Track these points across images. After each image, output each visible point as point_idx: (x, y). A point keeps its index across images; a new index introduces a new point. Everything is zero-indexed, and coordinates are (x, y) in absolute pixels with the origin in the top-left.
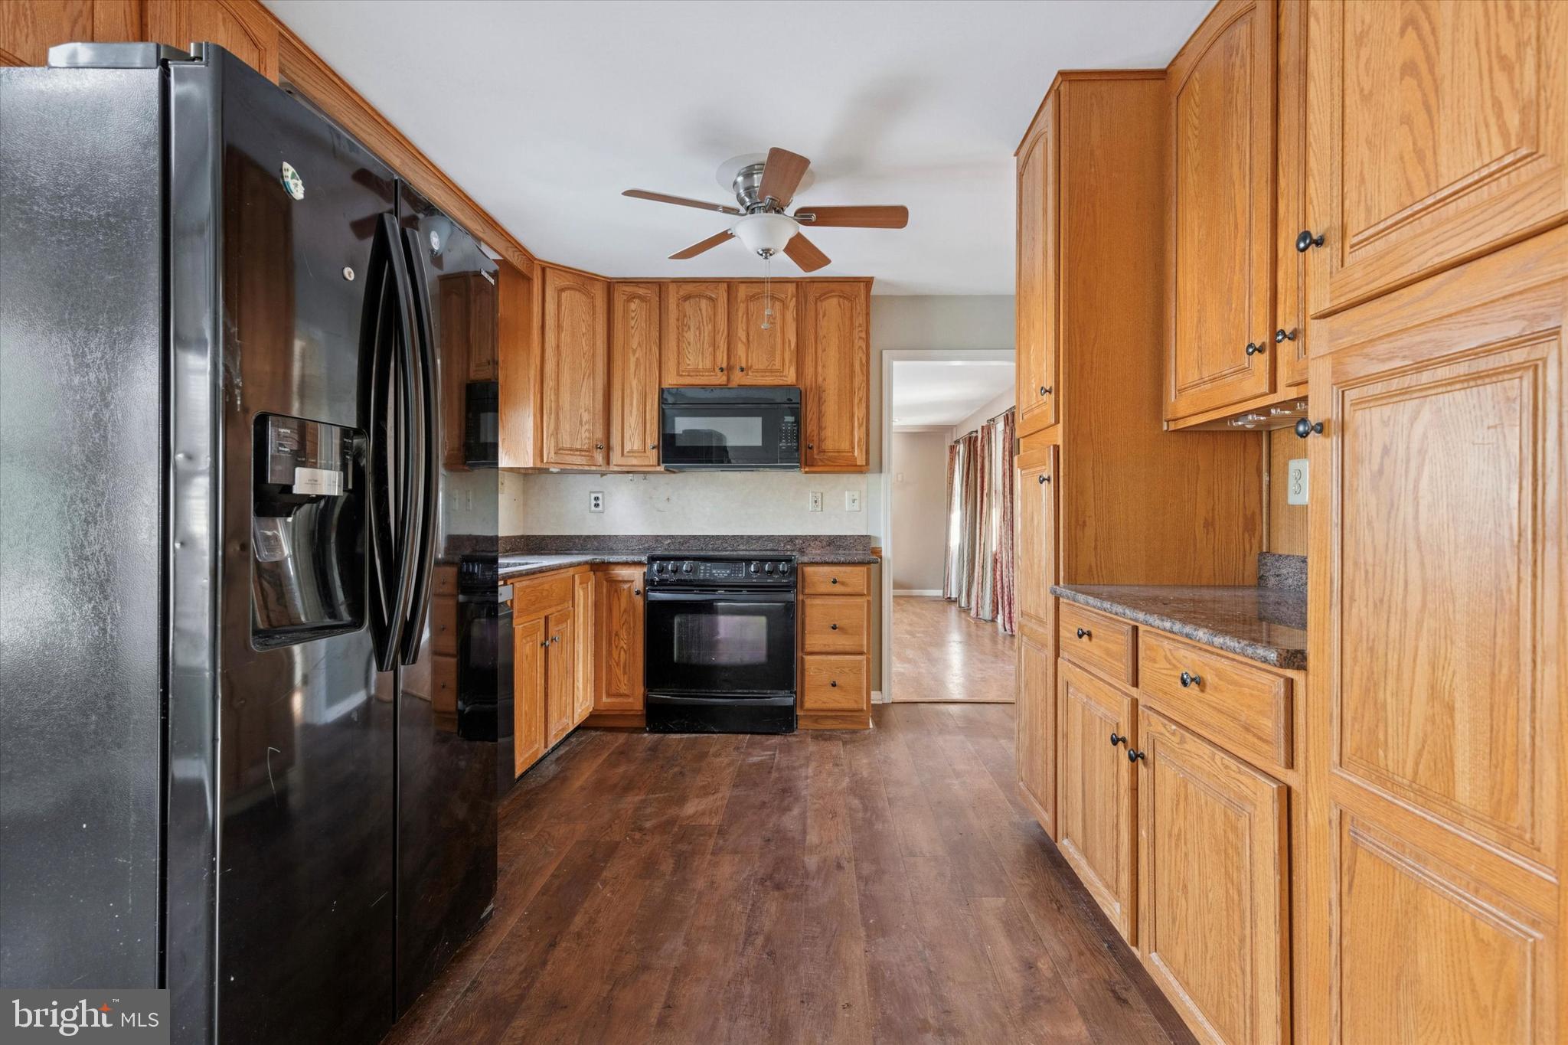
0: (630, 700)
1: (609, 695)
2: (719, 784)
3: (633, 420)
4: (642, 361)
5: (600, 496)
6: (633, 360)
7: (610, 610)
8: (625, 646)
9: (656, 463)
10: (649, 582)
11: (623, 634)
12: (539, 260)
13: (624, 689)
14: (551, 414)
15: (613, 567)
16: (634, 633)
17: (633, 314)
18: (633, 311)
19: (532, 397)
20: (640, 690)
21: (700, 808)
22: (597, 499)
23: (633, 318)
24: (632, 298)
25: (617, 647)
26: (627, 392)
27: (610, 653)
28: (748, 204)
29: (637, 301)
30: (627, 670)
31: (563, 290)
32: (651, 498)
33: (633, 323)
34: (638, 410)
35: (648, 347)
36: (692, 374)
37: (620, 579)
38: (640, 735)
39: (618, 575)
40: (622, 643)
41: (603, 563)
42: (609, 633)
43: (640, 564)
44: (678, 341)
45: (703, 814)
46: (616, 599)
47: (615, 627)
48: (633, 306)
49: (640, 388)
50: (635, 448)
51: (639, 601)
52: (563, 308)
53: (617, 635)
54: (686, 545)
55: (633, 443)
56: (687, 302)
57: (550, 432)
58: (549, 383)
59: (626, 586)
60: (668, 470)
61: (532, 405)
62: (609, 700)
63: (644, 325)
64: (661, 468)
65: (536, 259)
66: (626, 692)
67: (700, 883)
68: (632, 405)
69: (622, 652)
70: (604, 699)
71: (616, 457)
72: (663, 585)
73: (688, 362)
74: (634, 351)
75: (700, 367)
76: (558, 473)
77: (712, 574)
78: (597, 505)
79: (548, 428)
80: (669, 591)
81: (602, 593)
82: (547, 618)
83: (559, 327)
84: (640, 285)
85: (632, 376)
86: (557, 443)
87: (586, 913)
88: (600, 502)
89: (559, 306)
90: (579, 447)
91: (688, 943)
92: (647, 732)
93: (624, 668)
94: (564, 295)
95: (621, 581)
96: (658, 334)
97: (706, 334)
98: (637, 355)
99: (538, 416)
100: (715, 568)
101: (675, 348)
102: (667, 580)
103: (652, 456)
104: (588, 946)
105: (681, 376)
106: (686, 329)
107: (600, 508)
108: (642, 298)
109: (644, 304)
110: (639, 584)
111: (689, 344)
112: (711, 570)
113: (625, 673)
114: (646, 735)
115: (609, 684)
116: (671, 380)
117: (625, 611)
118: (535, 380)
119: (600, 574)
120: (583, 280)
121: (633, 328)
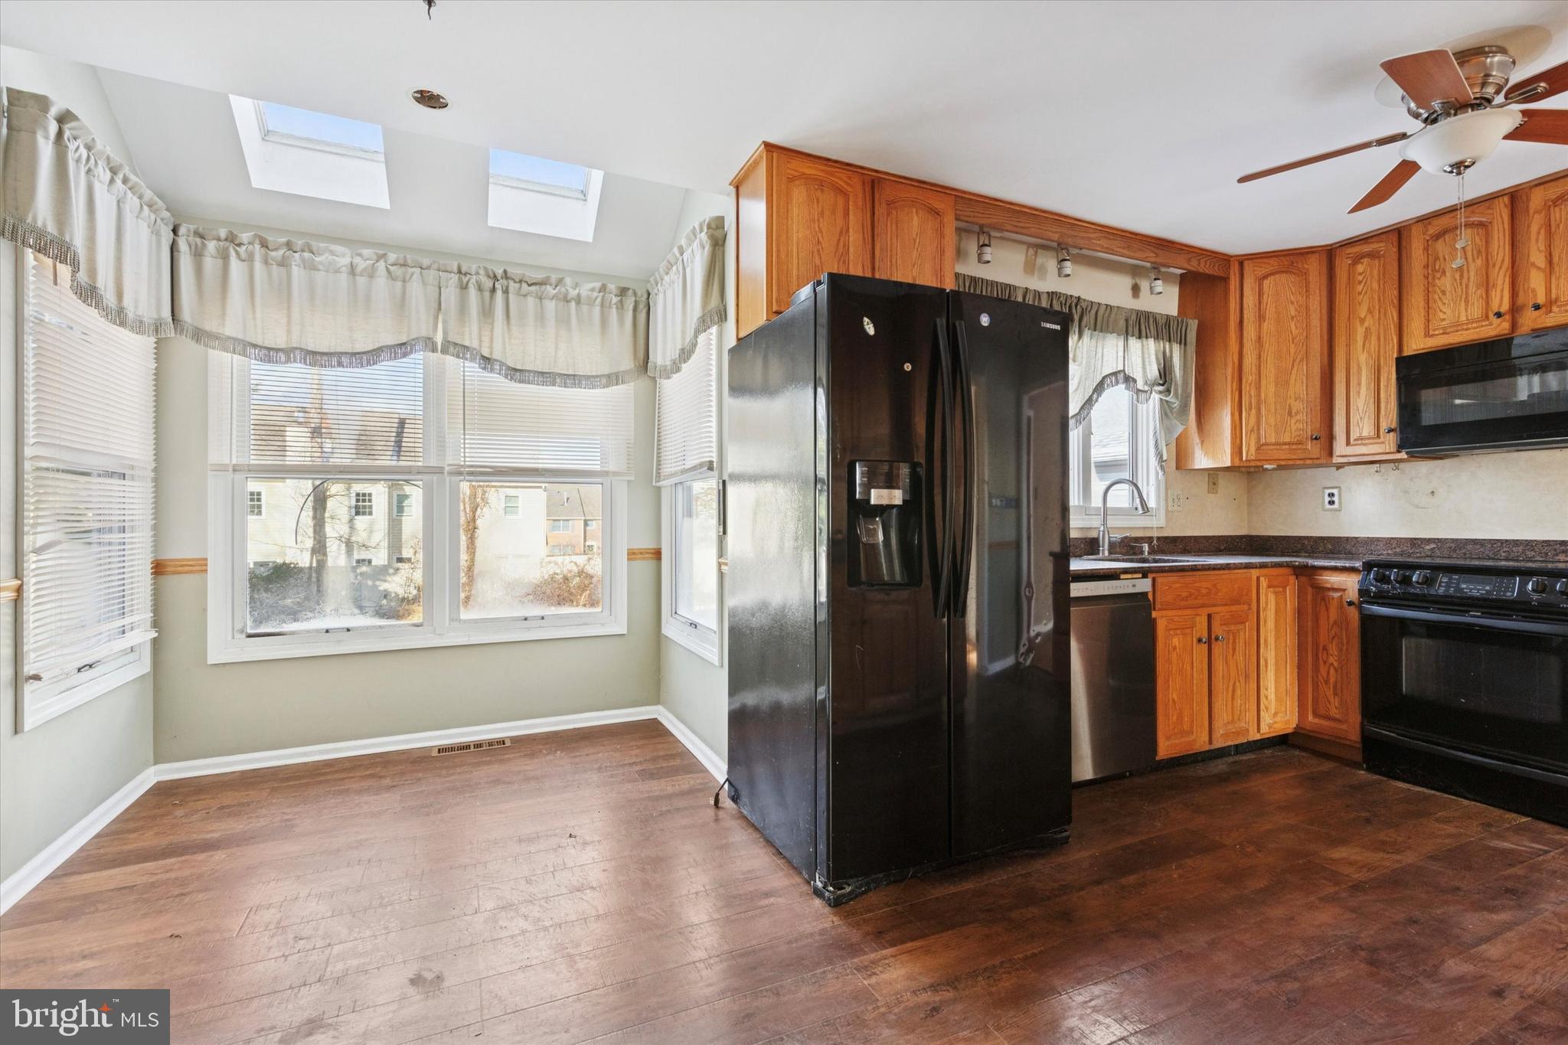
0: (1344, 727)
1: (1316, 714)
2: (1409, 848)
3: (1362, 401)
4: (1374, 330)
5: (1335, 491)
6: (1360, 332)
7: (1316, 620)
8: (1336, 664)
9: (1393, 448)
10: (1363, 592)
11: (1333, 649)
12: (1237, 256)
13: (1334, 712)
14: (1250, 409)
15: (1321, 572)
16: (1347, 650)
17: (1360, 278)
18: (1360, 274)
19: (1229, 396)
20: (1355, 718)
21: (1353, 858)
22: (1331, 495)
23: (1360, 282)
24: (1357, 259)
25: (1325, 663)
26: (1354, 370)
27: (1316, 669)
28: (1425, 115)
29: (1366, 261)
30: (1339, 691)
31: (1265, 277)
32: (1406, 492)
33: (1360, 288)
34: (1368, 389)
35: (1382, 311)
36: (1448, 330)
37: (1329, 586)
38: (1354, 771)
39: (1327, 582)
40: (1331, 660)
41: (1306, 567)
42: (1316, 644)
43: (1352, 570)
44: (1428, 292)
45: (1351, 864)
46: (1323, 608)
47: (1323, 638)
48: (1360, 268)
49: (1371, 362)
50: (1365, 434)
51: (1354, 614)
52: (1265, 296)
53: (1325, 648)
54: (1460, 552)
55: (1363, 427)
56: (1440, 241)
57: (1250, 428)
58: (1249, 377)
59: (1337, 595)
60: (1412, 457)
61: (1229, 404)
62: (1316, 721)
63: (1375, 286)
64: (1403, 455)
65: (1232, 257)
66: (1337, 716)
67: (1278, 912)
68: (1359, 384)
69: (1332, 671)
70: (1310, 718)
71: (1340, 447)
72: (1381, 598)
73: (1442, 316)
74: (1362, 321)
75: (1463, 318)
76: (1274, 469)
77: (1458, 589)
78: (1332, 503)
79: (1247, 425)
80: (1390, 605)
81: (1307, 600)
82: (1209, 616)
83: (1261, 317)
84: (1369, 241)
85: (1360, 348)
86: (1259, 438)
87: (1143, 877)
88: (1336, 499)
89: (1260, 293)
90: (1287, 440)
91: (1212, 944)
92: (1363, 770)
93: (1335, 688)
94: (1266, 283)
95: (1329, 589)
96: (1396, 292)
97: (1472, 274)
98: (1366, 324)
99: (1237, 414)
100: (1465, 582)
101: (1422, 304)
102: (1389, 592)
103: (1391, 441)
104: (1124, 898)
105: (1433, 335)
106: (1438, 275)
107: (1336, 506)
108: (1372, 255)
109: (1376, 262)
110: (1352, 594)
111: (1444, 292)
112: (1458, 584)
113: (1335, 694)
114: (1363, 772)
115: (1315, 701)
116: (1417, 343)
117: (1335, 623)
118: (1233, 378)
119: (1303, 579)
120: (1290, 259)
121: (1360, 293)
